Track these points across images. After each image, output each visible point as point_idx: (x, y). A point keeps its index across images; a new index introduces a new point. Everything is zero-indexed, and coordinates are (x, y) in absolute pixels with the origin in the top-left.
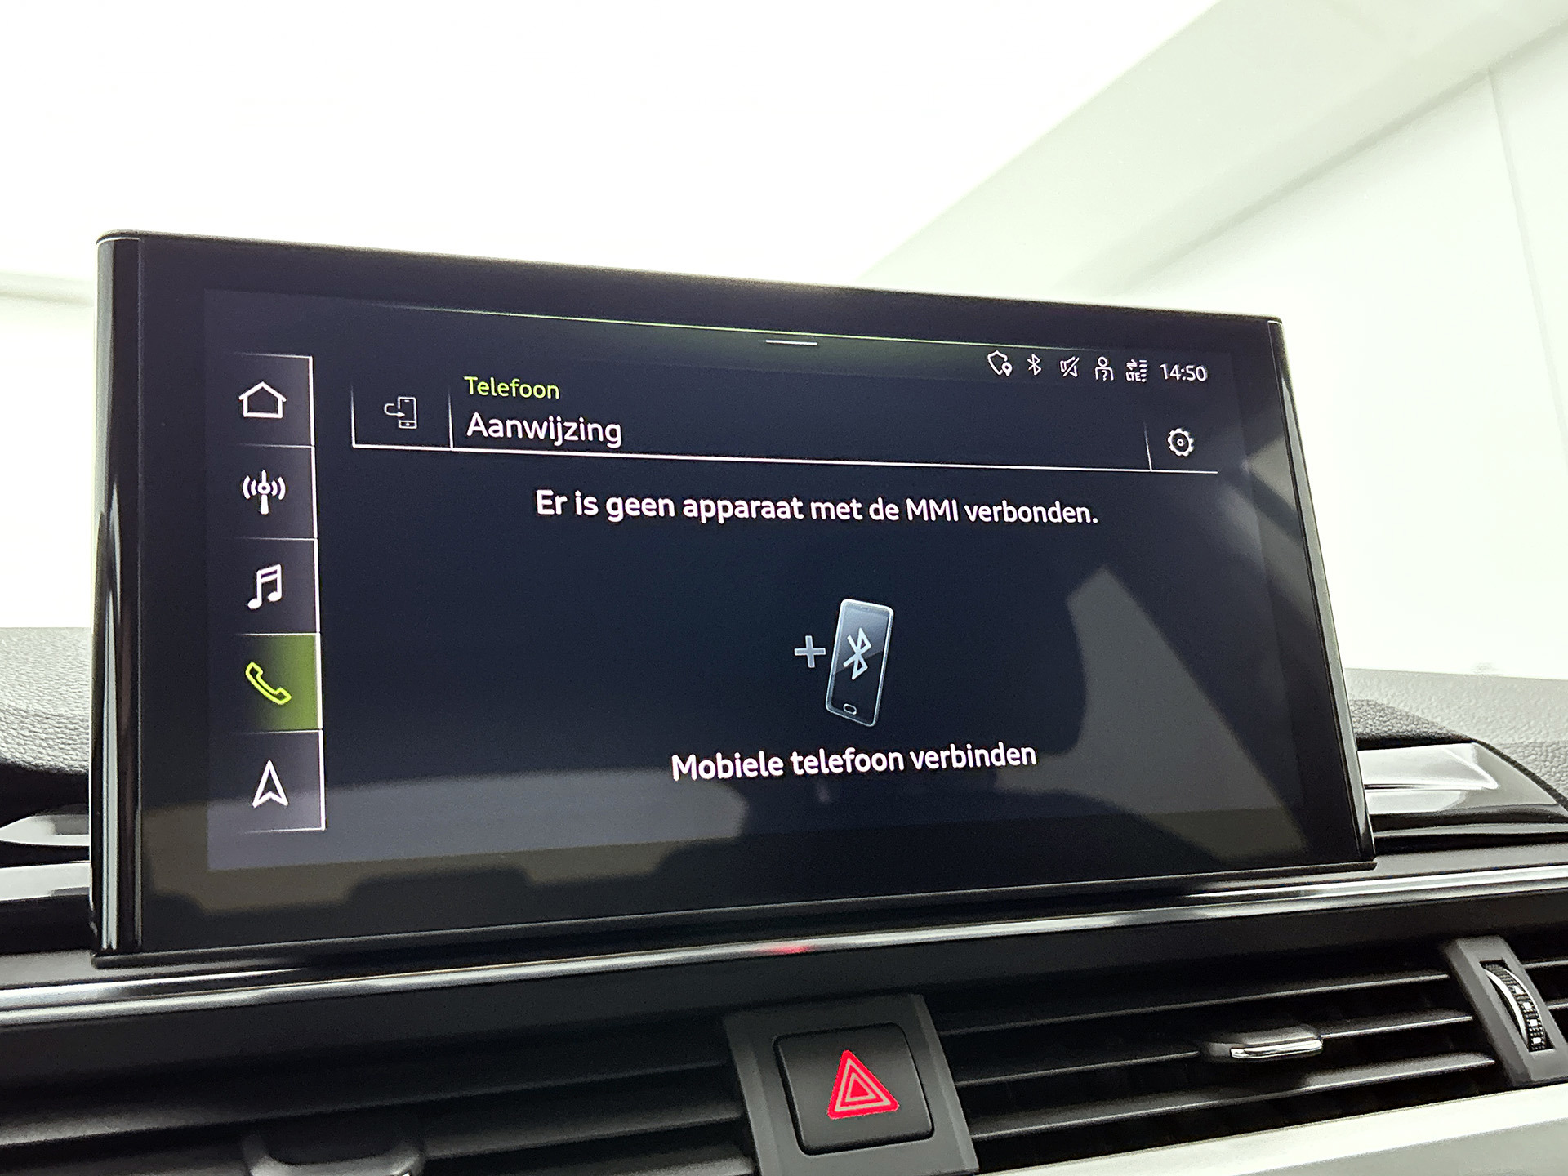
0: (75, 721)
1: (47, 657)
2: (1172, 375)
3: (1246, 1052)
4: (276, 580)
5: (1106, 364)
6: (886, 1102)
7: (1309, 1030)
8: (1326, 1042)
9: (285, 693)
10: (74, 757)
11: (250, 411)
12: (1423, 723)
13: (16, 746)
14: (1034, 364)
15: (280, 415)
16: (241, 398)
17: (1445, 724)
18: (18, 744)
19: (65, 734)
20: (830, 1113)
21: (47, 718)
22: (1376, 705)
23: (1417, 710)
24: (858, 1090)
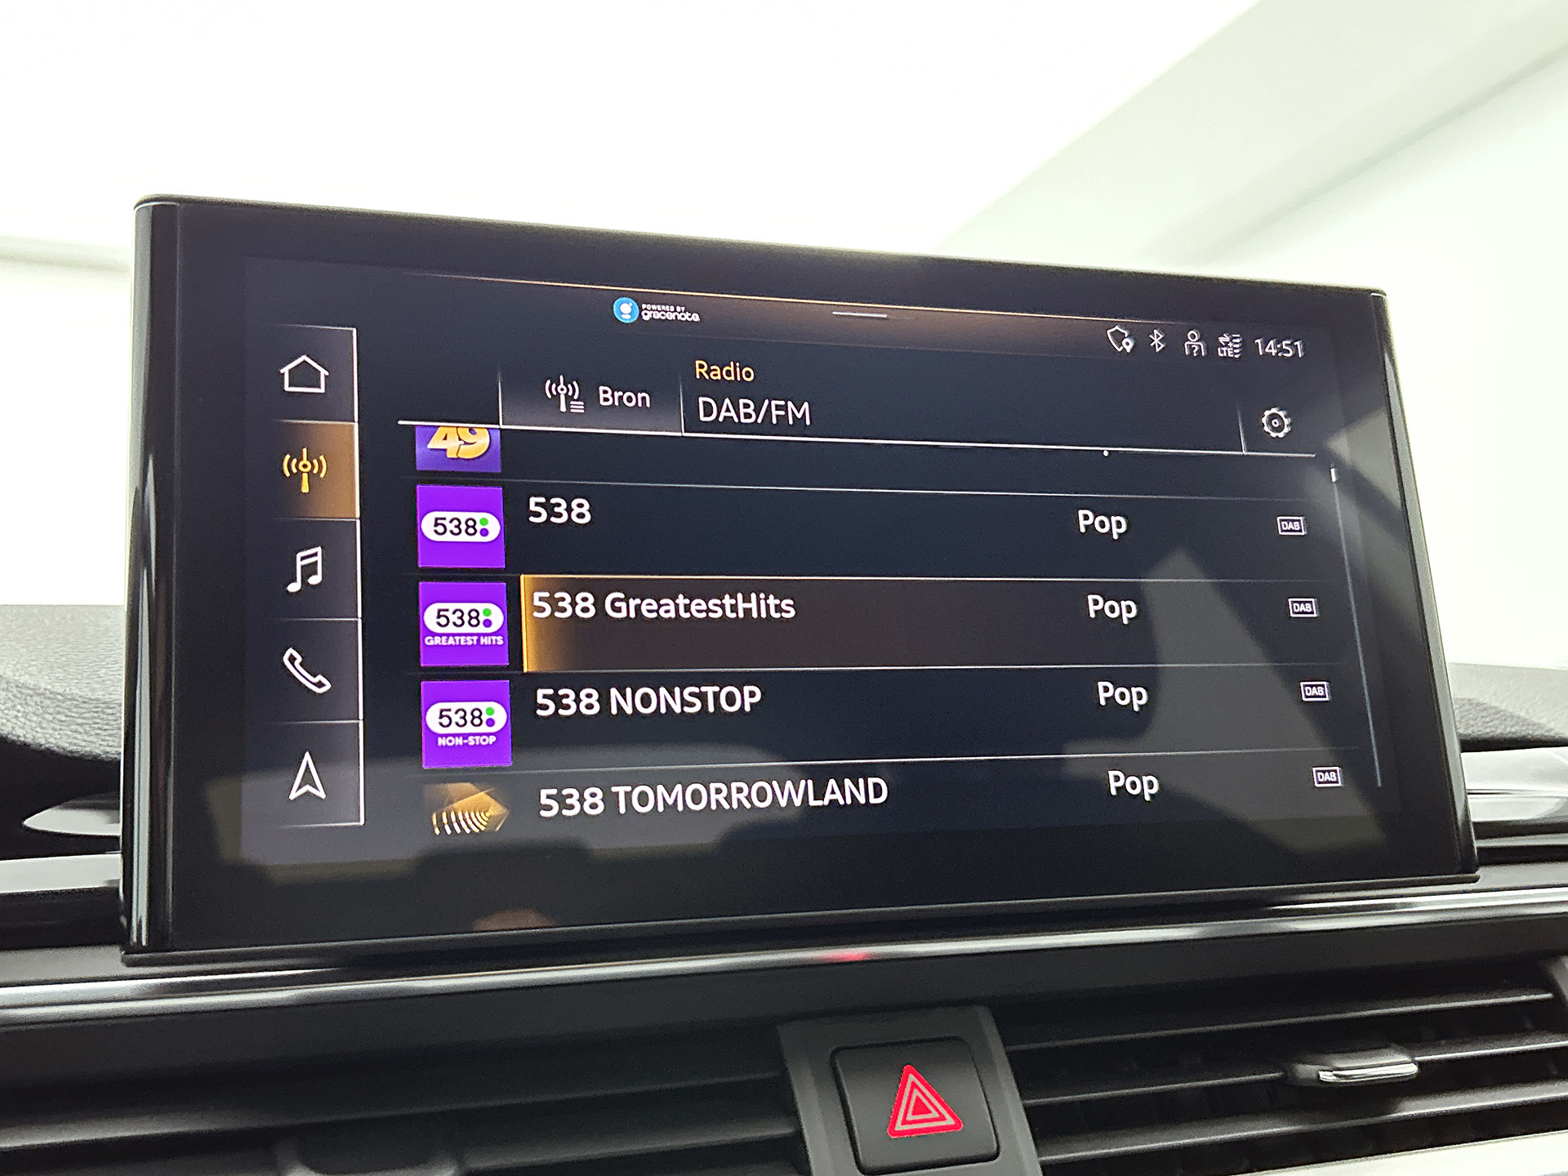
0: (112, 706)
1: (88, 638)
2: (1267, 350)
3: (1335, 1075)
4: (316, 562)
5: (1196, 339)
6: (950, 1121)
7: (1402, 1052)
8: (1420, 1064)
9: (324, 681)
10: (111, 743)
11: (290, 385)
12: (1528, 725)
13: (51, 732)
15: (322, 390)
16: (282, 371)
17: (1552, 725)
18: (55, 730)
19: (102, 719)
20: (890, 1131)
21: (85, 702)
22: (1478, 704)
23: (1521, 710)
24: (920, 1108)
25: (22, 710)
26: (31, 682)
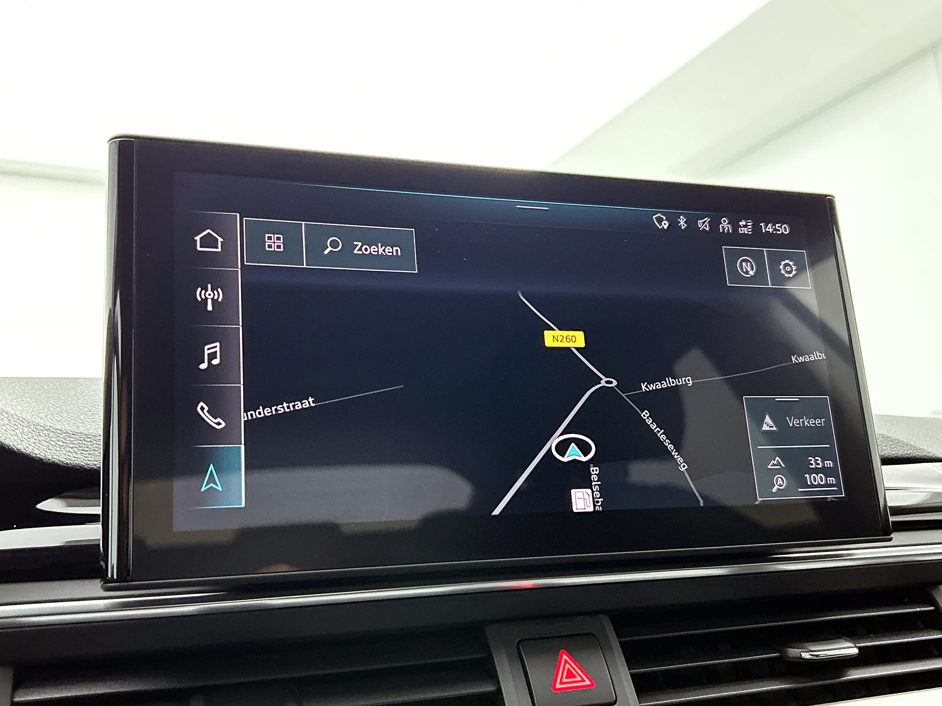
0: (90, 437)
1: (71, 396)
2: (767, 230)
3: (810, 655)
4: (216, 352)
5: (727, 222)
6: (588, 682)
7: (849, 641)
8: (859, 648)
9: (221, 421)
10: (90, 459)
11: (201, 247)
12: (917, 449)
13: (55, 452)
14: (682, 222)
15: (219, 250)
16: (196, 238)
17: (930, 450)
19: (84, 444)
21: (73, 435)
22: (888, 437)
23: (911, 441)
24: (570, 675)
25: (37, 438)
26: (42, 422)
